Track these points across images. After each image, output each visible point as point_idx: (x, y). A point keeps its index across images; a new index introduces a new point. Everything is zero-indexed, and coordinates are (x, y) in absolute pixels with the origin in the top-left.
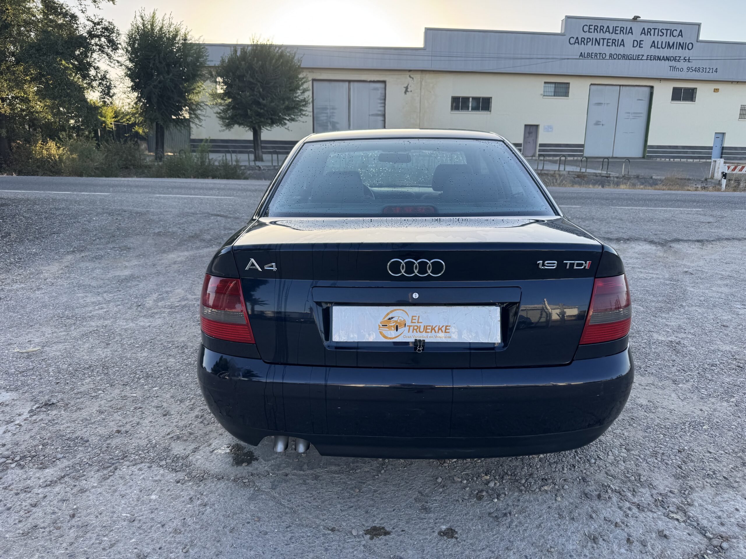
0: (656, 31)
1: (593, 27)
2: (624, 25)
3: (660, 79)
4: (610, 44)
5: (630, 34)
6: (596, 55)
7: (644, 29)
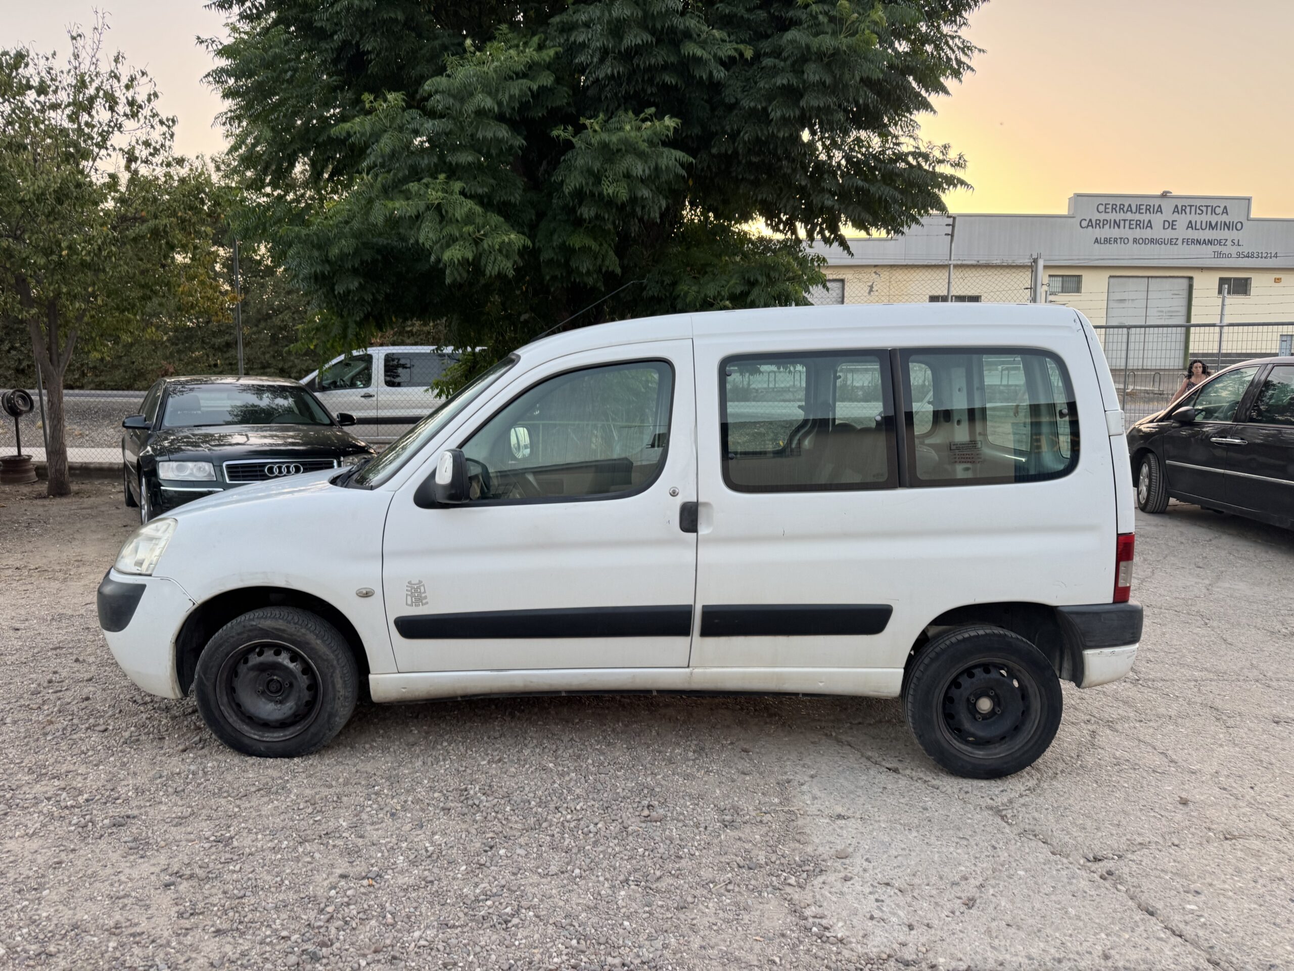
0: (1193, 208)
1: (1110, 206)
2: (1151, 202)
3: (1202, 269)
4: (1134, 226)
5: (1159, 214)
6: (1116, 241)
7: (1176, 206)
